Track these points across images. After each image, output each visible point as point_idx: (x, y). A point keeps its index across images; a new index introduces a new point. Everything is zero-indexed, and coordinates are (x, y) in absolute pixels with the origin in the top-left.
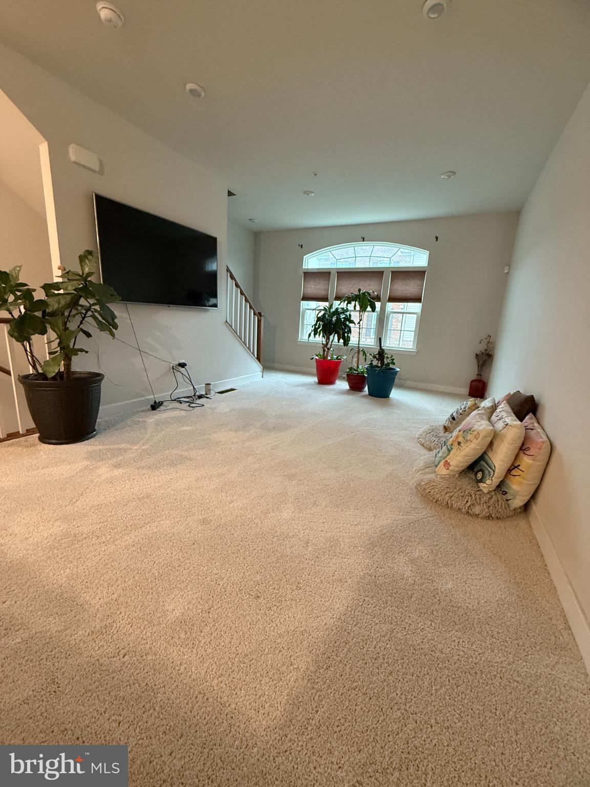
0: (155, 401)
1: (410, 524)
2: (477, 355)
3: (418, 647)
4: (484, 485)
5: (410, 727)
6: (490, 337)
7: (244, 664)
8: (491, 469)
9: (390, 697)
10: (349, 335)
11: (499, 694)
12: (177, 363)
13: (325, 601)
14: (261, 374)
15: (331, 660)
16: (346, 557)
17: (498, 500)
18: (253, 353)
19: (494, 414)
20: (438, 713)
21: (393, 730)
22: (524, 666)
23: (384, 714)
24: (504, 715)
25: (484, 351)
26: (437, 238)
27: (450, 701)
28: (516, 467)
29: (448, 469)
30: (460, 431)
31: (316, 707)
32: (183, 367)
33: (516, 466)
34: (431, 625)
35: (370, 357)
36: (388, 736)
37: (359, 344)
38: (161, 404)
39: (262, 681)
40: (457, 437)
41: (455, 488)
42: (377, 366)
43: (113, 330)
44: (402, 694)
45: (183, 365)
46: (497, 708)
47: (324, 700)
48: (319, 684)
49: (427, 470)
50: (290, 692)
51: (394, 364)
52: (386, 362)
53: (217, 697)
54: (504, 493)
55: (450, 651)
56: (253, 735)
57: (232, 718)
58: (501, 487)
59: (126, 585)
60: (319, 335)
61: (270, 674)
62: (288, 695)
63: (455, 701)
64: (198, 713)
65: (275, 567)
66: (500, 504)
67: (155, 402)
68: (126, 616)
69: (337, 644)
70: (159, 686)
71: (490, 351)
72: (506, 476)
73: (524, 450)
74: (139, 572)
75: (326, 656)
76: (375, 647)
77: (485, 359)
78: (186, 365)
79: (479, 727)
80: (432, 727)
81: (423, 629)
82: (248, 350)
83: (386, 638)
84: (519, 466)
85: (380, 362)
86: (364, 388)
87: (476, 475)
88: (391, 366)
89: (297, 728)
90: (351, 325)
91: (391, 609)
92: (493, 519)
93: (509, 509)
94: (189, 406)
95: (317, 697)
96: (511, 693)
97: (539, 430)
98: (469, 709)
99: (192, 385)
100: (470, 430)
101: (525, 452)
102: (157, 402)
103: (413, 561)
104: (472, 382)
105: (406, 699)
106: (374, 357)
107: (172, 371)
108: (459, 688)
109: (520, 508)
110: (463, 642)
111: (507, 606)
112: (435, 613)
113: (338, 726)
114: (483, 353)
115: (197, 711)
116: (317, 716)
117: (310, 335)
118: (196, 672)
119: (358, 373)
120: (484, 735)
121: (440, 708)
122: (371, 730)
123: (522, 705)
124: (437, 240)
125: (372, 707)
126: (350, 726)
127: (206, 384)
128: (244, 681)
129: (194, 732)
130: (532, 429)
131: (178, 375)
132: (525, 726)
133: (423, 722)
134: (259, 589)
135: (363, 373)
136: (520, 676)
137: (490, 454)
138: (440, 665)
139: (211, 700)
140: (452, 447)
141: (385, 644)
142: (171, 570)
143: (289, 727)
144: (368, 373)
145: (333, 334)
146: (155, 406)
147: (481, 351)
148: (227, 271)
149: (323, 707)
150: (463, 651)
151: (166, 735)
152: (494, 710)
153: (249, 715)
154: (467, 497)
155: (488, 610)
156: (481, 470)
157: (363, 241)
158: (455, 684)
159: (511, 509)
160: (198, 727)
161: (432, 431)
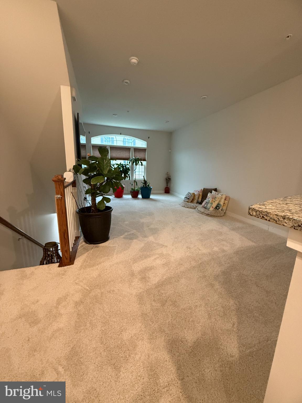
2: (165, 179)
6: (168, 172)
8: (221, 205)
26: (149, 137)
28: (224, 204)
29: (213, 208)
37: (135, 179)
40: (213, 200)
77: (168, 180)
104: (165, 188)
137: (220, 202)
140: (212, 203)
147: (167, 177)
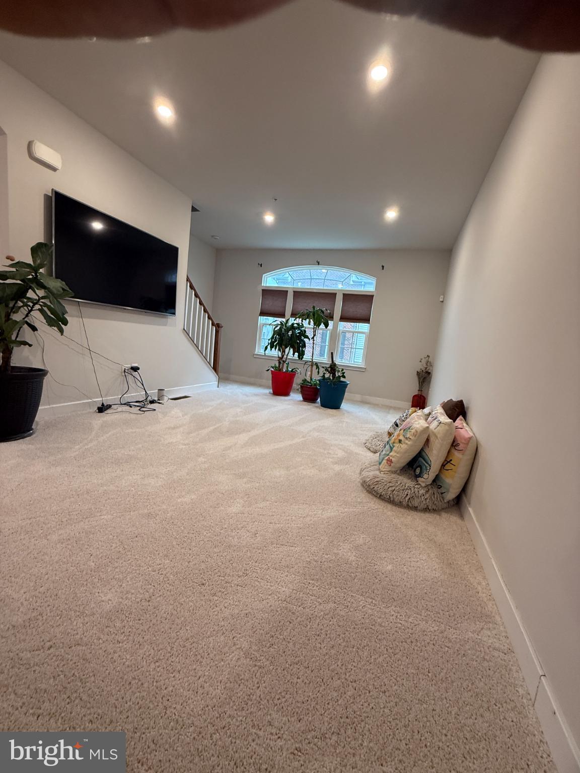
0: (103, 403)
1: (355, 516)
2: (418, 372)
3: (359, 622)
4: (422, 479)
5: (349, 693)
6: (429, 356)
7: (184, 647)
8: (428, 464)
9: (331, 668)
10: (304, 349)
11: (431, 659)
12: (129, 366)
13: (271, 586)
14: (217, 383)
15: (274, 638)
16: (294, 545)
17: (434, 493)
18: (209, 363)
19: (430, 416)
20: (376, 679)
21: (333, 698)
22: (454, 633)
23: (324, 684)
24: (436, 677)
25: (424, 369)
26: (383, 267)
27: (387, 668)
28: (448, 462)
29: (390, 466)
30: (401, 430)
31: (258, 683)
32: (136, 371)
33: (448, 460)
34: (372, 602)
35: (322, 370)
36: (328, 704)
37: (312, 359)
38: (109, 407)
39: (202, 662)
40: (398, 435)
41: (397, 483)
42: (329, 378)
43: (63, 326)
44: (342, 665)
45: (135, 369)
46: (430, 671)
47: (266, 676)
48: (262, 661)
49: (372, 468)
50: (231, 671)
51: (344, 377)
52: (337, 375)
53: (153, 682)
54: (439, 487)
55: (389, 624)
56: (190, 715)
57: (168, 700)
58: (437, 482)
59: (57, 578)
60: (275, 349)
61: (211, 655)
62: (229, 674)
63: (392, 667)
64: (130, 699)
65: (222, 556)
66: (436, 496)
67: (103, 405)
68: (54, 609)
69: (281, 623)
70: (88, 676)
71: (429, 369)
72: (440, 470)
73: (455, 446)
74: (73, 565)
75: (269, 635)
76: (318, 624)
77: (425, 377)
78: (138, 369)
79: (413, 689)
80: (369, 692)
81: (364, 606)
82: (204, 359)
83: (329, 616)
84: (451, 460)
85: (331, 375)
86: (317, 400)
87: (415, 471)
88: (342, 379)
89: (237, 704)
90: (306, 340)
91: (335, 590)
92: (430, 510)
93: (444, 501)
94: (140, 410)
95: (258, 674)
96: (442, 657)
97: (467, 429)
98: (404, 674)
99: (145, 389)
100: (409, 429)
101: (456, 447)
102: (105, 405)
103: (357, 548)
104: (414, 396)
105: (346, 669)
106: (327, 370)
107: (123, 374)
108: (396, 656)
109: (453, 500)
110: (400, 616)
111: (440, 583)
112: (375, 591)
113: (278, 699)
114: (423, 371)
115: (130, 696)
116: (258, 691)
117: (266, 348)
118: (130, 659)
119: (311, 385)
120: (418, 695)
121: (378, 675)
122: (311, 700)
123: (452, 666)
124: (383, 269)
125: (313, 678)
126: (291, 698)
127: (159, 390)
128: (184, 664)
129: (124, 718)
130: (462, 428)
131: (130, 378)
132: (454, 684)
133: (361, 689)
134: (204, 577)
135: (315, 385)
136: (450, 641)
137: (427, 450)
138: (379, 637)
139: (146, 685)
140: (395, 445)
141: (328, 621)
142: (110, 562)
143: (229, 704)
144: (320, 385)
145: (288, 348)
146: (102, 409)
147: (421, 369)
148: (187, 280)
149: (264, 683)
150: (400, 623)
151: (92, 724)
152: (427, 673)
153: (186, 696)
154: (407, 491)
155: (424, 587)
156: (420, 467)
157: (318, 265)
158: (393, 653)
159: (445, 501)
160: (130, 712)
161: (377, 436)
